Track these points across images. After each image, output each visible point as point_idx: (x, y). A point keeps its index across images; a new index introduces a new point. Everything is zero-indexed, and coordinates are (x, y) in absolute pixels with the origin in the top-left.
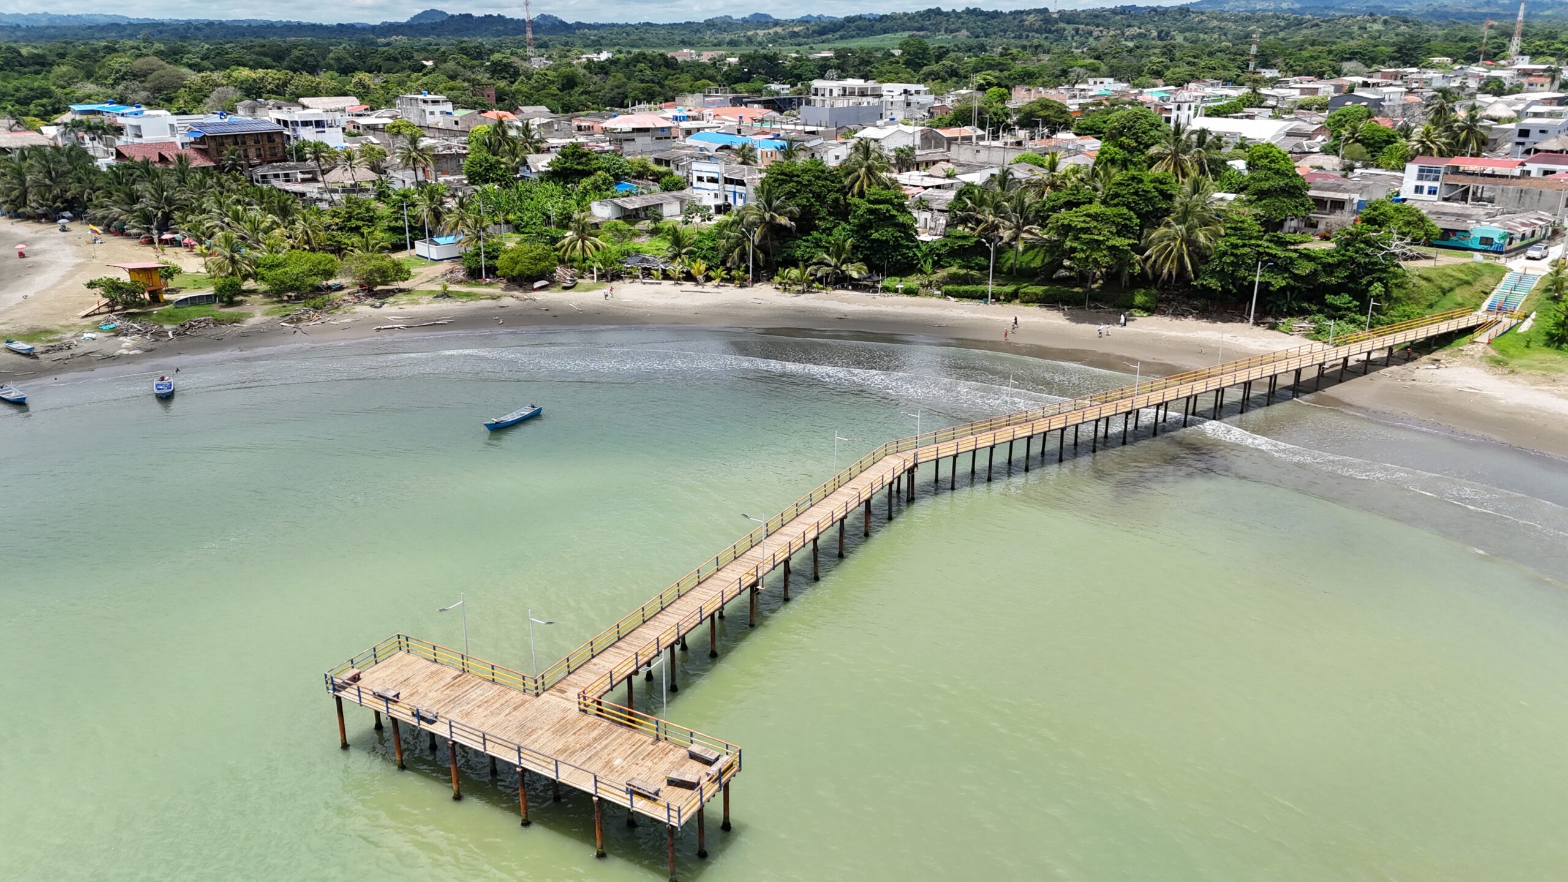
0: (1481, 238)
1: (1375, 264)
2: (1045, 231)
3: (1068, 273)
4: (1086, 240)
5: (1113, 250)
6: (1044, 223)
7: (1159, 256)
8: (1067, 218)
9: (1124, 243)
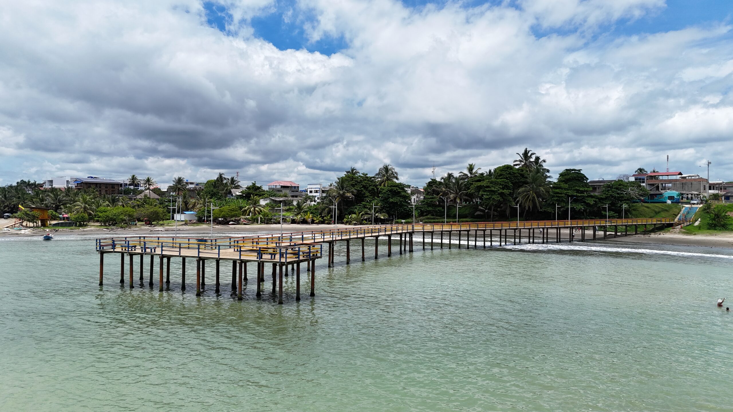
0: (669, 197)
1: (623, 197)
2: (469, 190)
3: (481, 213)
4: (489, 191)
5: (501, 194)
6: (469, 189)
7: (523, 199)
8: (479, 184)
9: (506, 191)
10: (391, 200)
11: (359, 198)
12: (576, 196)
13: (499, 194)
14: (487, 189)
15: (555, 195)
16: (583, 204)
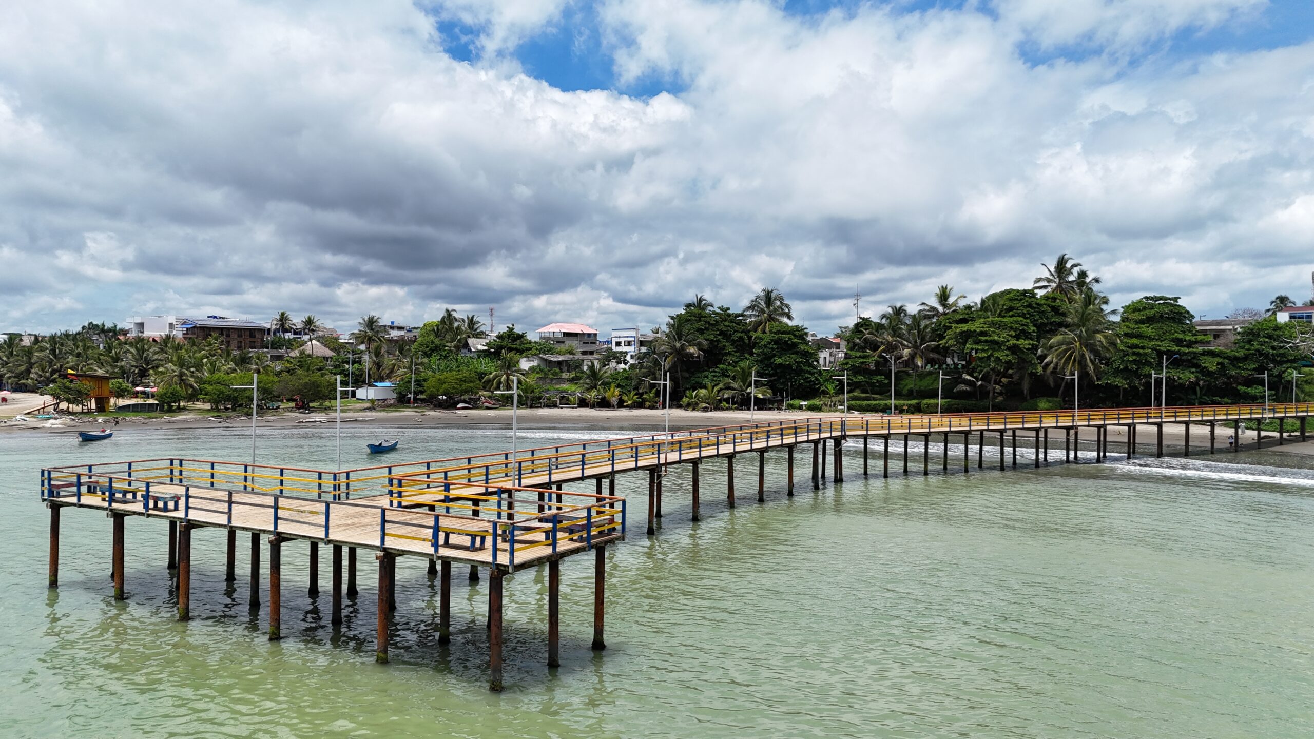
1: (1283, 355)
2: (944, 341)
3: (968, 389)
4: (986, 341)
5: (1014, 349)
6: (941, 337)
7: (1060, 360)
8: (965, 327)
9: (1024, 343)
10: (778, 361)
11: (713, 356)
12: (1178, 353)
13: (1009, 348)
14: (983, 338)
15: (1130, 351)
16: (1194, 370)
